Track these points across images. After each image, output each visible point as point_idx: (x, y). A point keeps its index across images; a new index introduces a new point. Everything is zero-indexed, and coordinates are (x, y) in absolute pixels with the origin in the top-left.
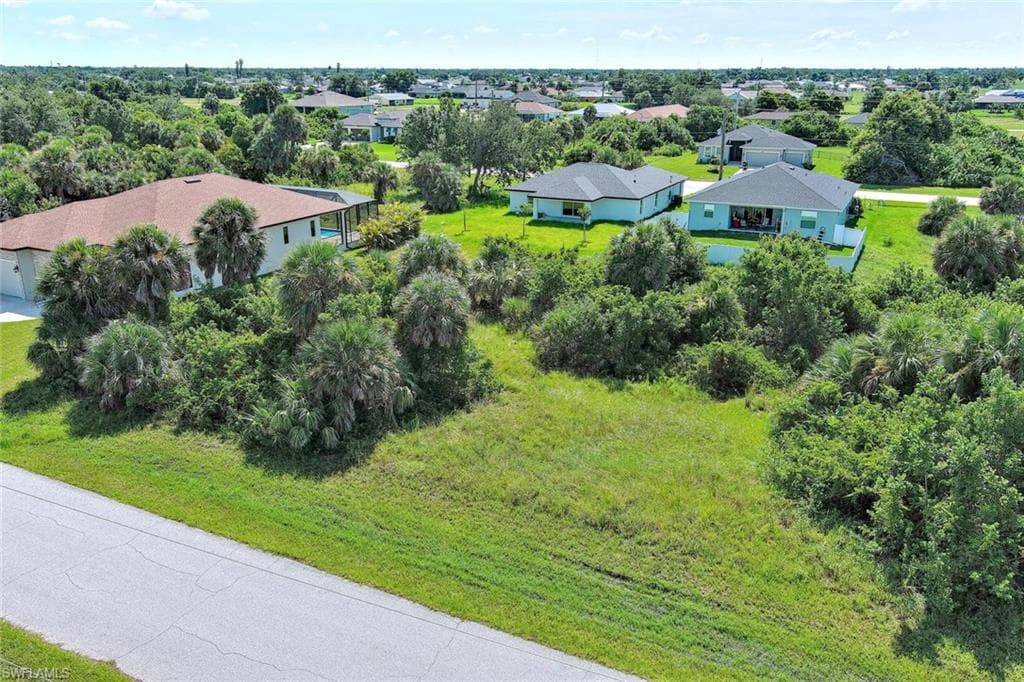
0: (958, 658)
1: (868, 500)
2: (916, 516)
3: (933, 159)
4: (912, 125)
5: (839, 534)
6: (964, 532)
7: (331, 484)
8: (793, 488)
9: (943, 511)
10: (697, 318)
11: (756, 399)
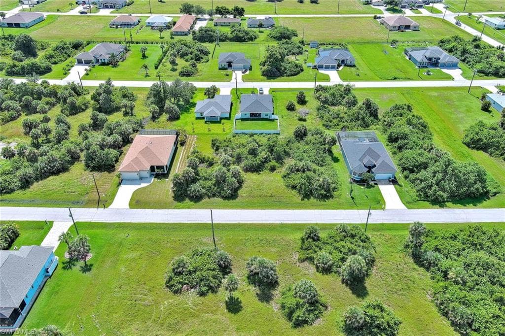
0: (306, 200)
1: (296, 186)
2: (301, 187)
3: (283, 69)
4: (276, 59)
5: (294, 190)
6: (305, 189)
7: (237, 199)
8: (288, 186)
9: (303, 187)
10: (266, 158)
11: (277, 171)
